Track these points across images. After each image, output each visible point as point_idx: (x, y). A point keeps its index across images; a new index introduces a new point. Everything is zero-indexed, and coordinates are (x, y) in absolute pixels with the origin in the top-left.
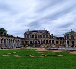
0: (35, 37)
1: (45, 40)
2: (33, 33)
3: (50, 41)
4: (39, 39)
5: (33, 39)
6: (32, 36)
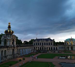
0: (42, 44)
1: (50, 47)
2: (40, 41)
3: (54, 48)
4: (45, 46)
5: (40, 46)
6: (39, 43)
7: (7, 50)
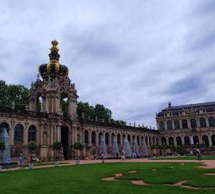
2: (184, 114)
6: (181, 122)
7: (40, 125)
